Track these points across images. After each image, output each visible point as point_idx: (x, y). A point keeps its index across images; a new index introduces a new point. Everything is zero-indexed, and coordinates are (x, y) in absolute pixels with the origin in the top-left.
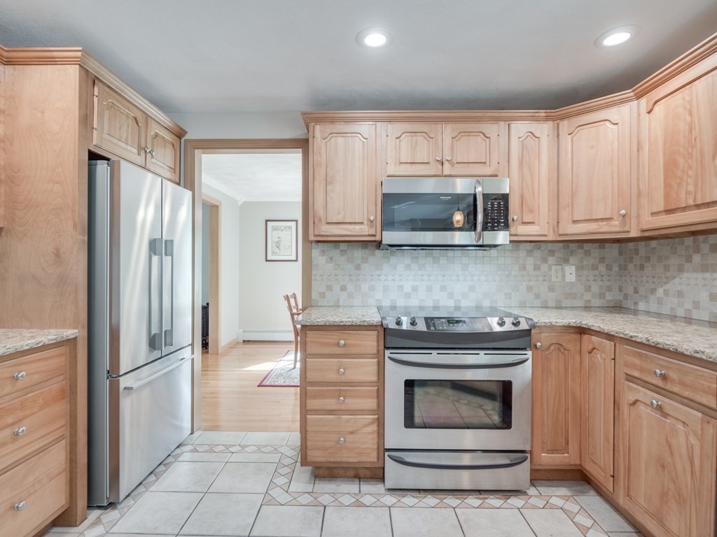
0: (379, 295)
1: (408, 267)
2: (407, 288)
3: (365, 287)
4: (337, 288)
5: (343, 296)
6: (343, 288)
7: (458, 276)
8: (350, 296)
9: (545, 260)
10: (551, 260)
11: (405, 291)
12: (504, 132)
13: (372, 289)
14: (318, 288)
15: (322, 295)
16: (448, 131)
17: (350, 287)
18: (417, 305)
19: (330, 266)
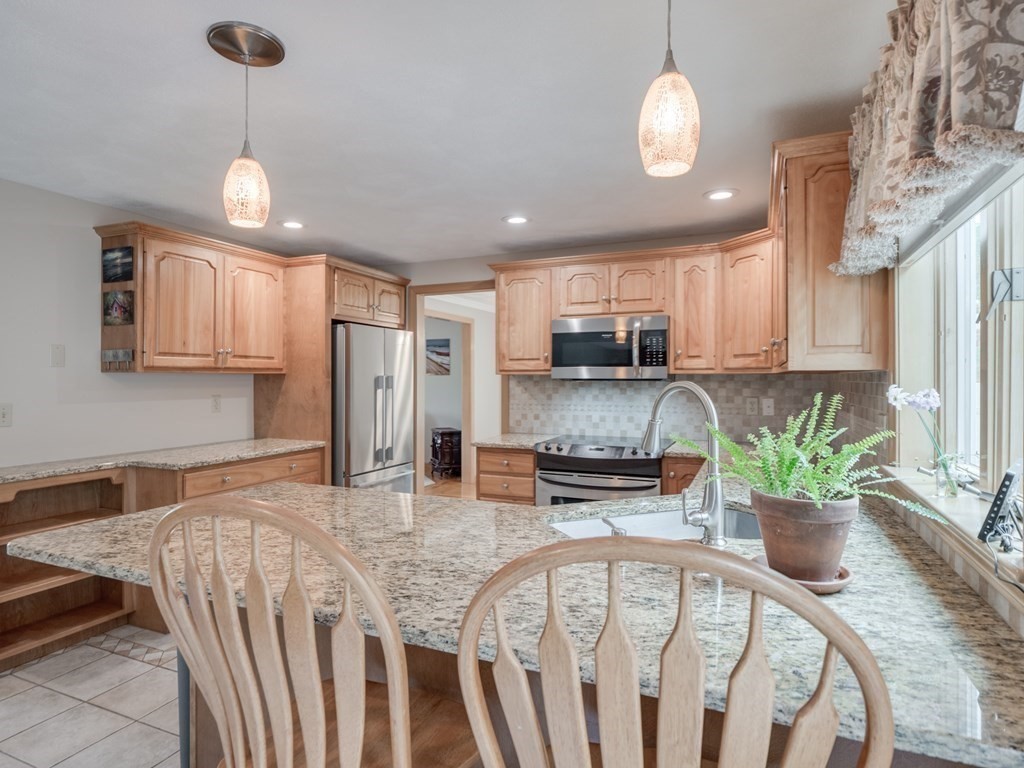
0: (569, 424)
1: (596, 398)
2: (596, 417)
3: (556, 416)
4: (531, 416)
5: (536, 424)
6: (537, 417)
7: (645, 407)
8: (543, 424)
9: (738, 392)
10: (746, 392)
11: (594, 421)
12: (669, 268)
13: (562, 418)
14: (514, 416)
15: (518, 423)
17: (543, 416)
18: (605, 435)
19: (526, 396)
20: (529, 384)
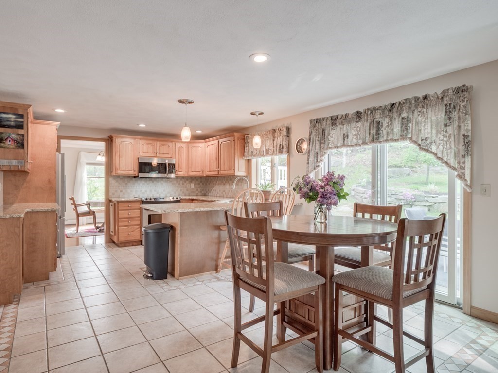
0: (134, 193)
1: (144, 184)
2: (144, 190)
3: (129, 191)
4: (119, 191)
5: (121, 194)
7: (160, 187)
8: (124, 194)
9: (186, 182)
10: (187, 182)
12: (174, 145)
13: (131, 191)
15: (113, 194)
16: (158, 143)
17: (124, 191)
19: (116, 184)
20: (118, 179)
